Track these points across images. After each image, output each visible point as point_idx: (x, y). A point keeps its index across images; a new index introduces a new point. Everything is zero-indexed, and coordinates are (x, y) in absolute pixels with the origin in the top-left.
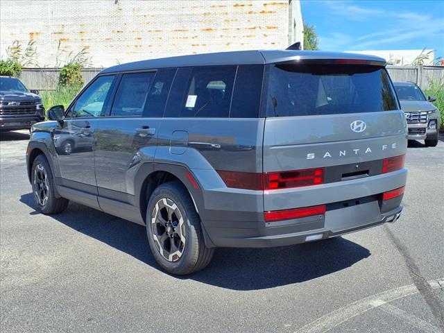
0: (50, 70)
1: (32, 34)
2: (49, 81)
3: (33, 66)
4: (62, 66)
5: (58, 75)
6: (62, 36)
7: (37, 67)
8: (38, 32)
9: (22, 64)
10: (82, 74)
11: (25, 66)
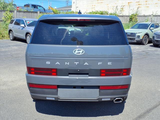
0: (127, 16)
1: (129, 3)
2: (126, 20)
3: (121, 15)
4: (131, 15)
5: (129, 18)
6: (139, 3)
7: (123, 15)
8: (131, 2)
9: (118, 14)
10: (137, 17)
11: (119, 15)
